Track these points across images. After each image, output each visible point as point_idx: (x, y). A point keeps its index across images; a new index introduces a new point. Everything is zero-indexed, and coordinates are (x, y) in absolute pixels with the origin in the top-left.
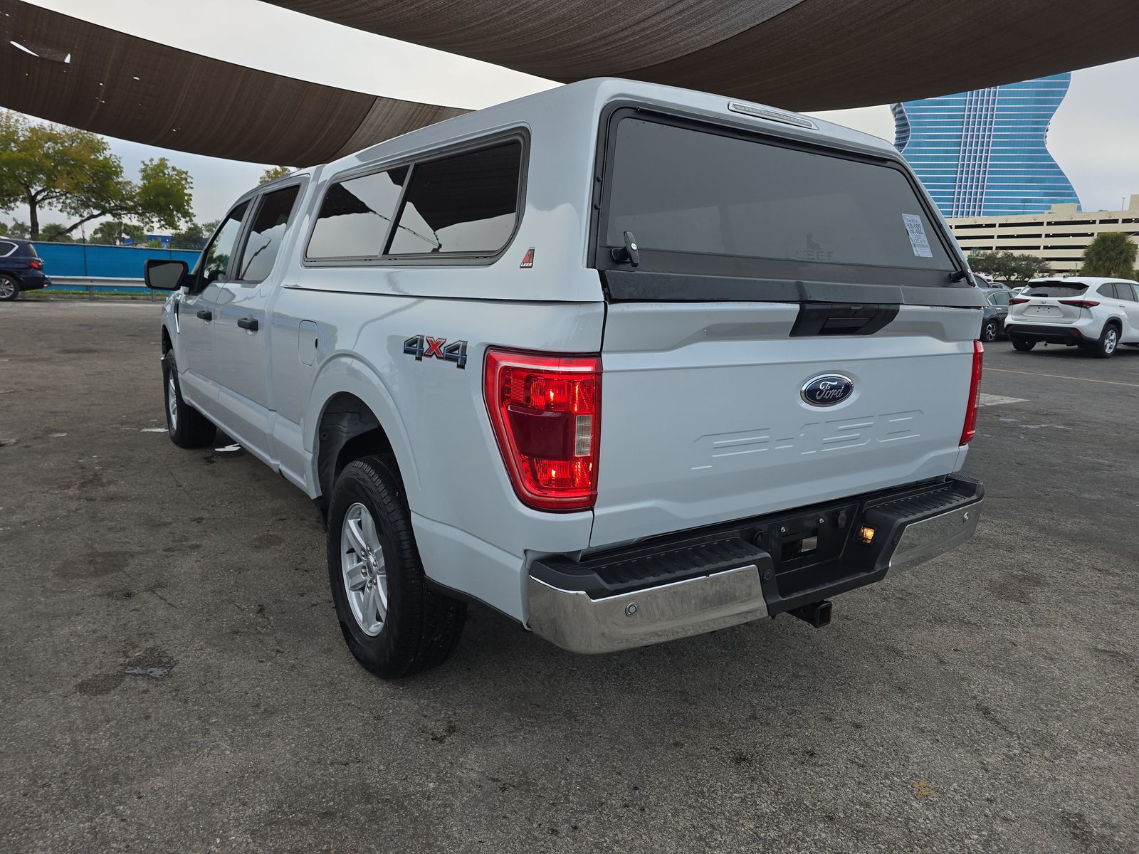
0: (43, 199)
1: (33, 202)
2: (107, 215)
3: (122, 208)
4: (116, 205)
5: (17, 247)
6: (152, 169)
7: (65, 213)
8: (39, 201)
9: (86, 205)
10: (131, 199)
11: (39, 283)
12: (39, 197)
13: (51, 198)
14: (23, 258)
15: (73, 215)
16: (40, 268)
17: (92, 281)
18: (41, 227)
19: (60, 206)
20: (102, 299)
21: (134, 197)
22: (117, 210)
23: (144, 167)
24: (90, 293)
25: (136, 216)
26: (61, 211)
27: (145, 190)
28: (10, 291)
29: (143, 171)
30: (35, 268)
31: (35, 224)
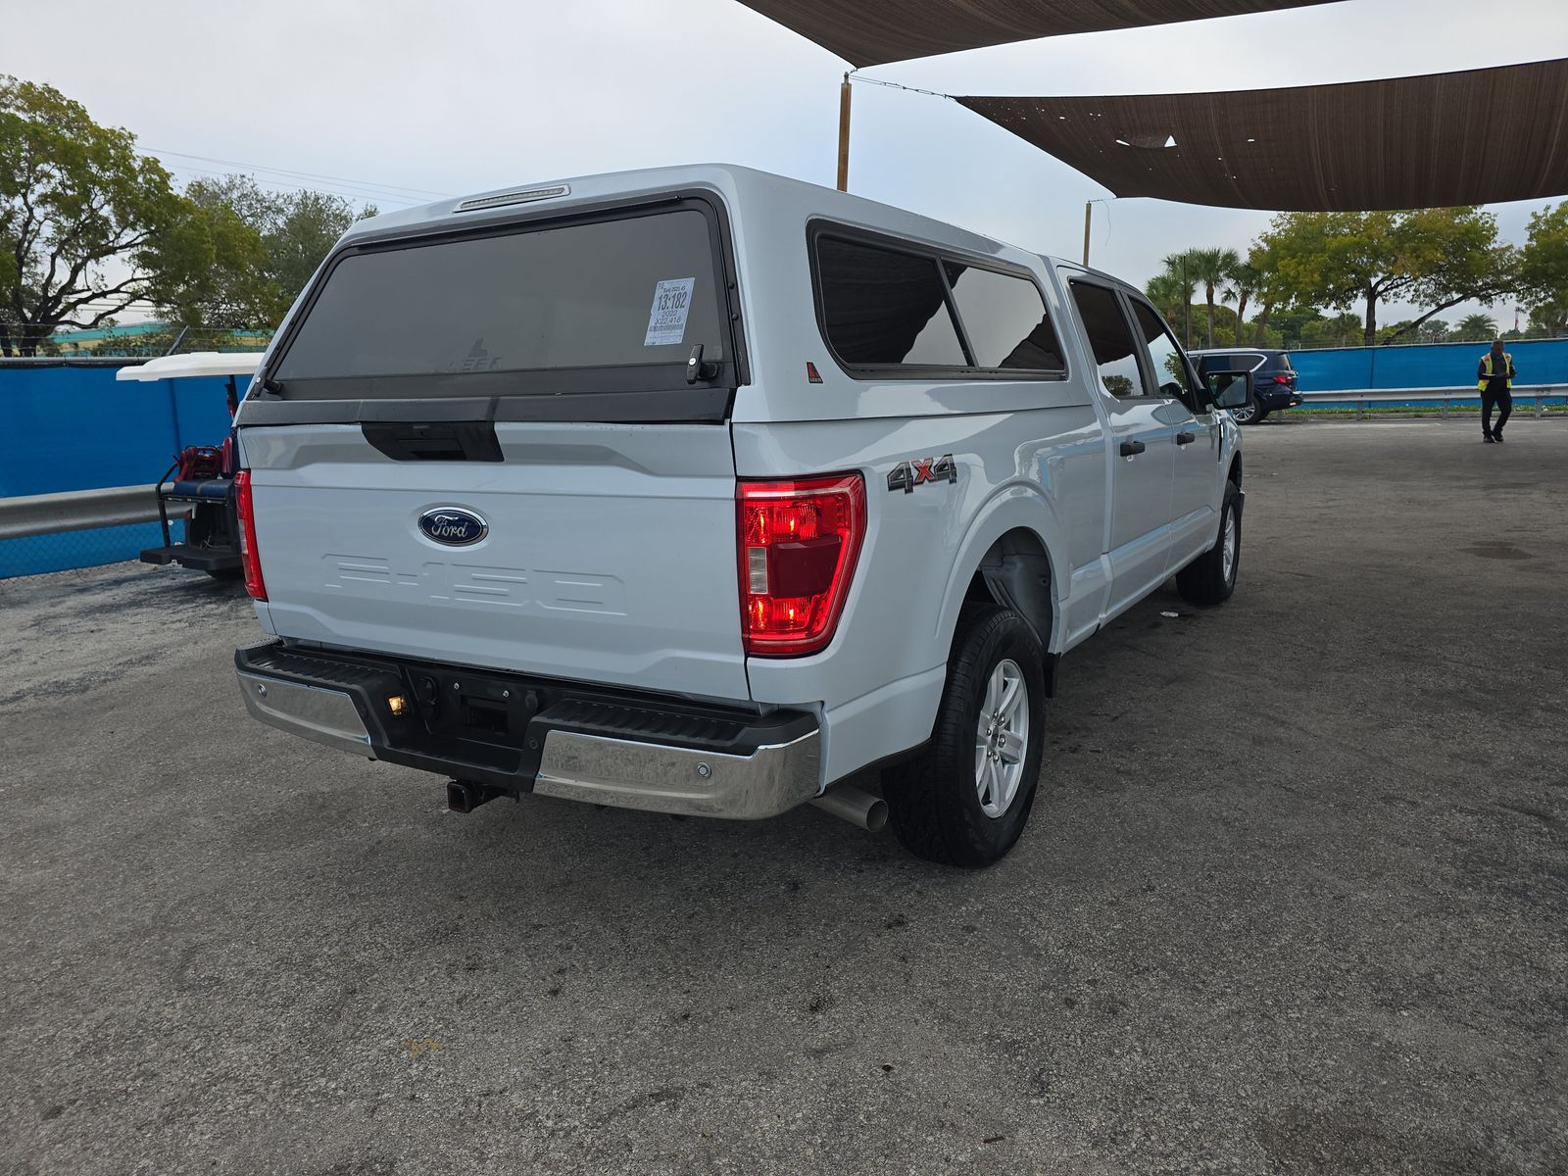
0: (1386, 290)
1: (1372, 295)
2: (1472, 299)
3: (1494, 286)
4: (1486, 284)
5: (1266, 358)
6: (1547, 222)
7: (1417, 304)
8: (1380, 294)
9: (1446, 290)
10: (1507, 272)
11: (1283, 402)
12: (1381, 288)
13: (1397, 287)
14: (1270, 372)
15: (1427, 305)
16: (1292, 383)
17: (1362, 395)
18: (1379, 327)
19: (1409, 296)
20: (1375, 418)
21: (1514, 267)
22: (1486, 289)
23: (1534, 220)
24: (1363, 412)
25: (1514, 295)
26: (1412, 301)
27: (1529, 252)
28: (1251, 413)
29: (1533, 226)
30: (1282, 384)
31: (1371, 323)
